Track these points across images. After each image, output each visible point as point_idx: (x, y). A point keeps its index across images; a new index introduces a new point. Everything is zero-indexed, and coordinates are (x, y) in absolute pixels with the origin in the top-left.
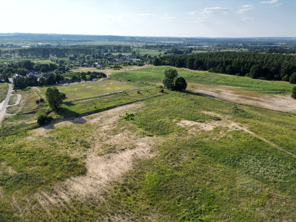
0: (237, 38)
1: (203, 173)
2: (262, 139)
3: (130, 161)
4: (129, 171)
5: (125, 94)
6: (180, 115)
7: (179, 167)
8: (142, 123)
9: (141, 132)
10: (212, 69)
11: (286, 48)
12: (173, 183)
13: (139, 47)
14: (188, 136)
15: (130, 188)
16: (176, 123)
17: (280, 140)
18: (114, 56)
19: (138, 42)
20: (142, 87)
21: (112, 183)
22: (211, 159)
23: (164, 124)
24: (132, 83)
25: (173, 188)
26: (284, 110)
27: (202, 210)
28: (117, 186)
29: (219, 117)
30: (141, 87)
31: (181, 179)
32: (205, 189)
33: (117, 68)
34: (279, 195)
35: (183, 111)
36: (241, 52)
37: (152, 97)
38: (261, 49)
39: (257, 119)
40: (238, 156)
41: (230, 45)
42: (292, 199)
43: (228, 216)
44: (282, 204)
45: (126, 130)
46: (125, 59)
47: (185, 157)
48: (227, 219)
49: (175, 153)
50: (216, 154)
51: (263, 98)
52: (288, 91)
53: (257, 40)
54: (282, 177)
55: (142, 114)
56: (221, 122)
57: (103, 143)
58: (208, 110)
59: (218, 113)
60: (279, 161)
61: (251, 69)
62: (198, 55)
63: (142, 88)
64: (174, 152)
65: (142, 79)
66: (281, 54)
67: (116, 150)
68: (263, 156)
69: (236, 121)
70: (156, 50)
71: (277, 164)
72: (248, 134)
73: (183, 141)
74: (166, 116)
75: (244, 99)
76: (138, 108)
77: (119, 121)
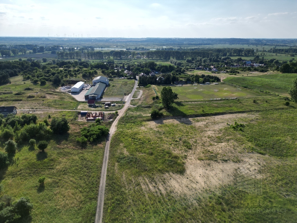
3: (232, 174)
4: (229, 185)
5: (237, 102)
8: (253, 137)
9: (250, 147)
13: (265, 51)
15: (227, 204)
18: (233, 60)
19: (265, 45)
20: (261, 97)
21: (208, 191)
23: (283, 144)
24: (249, 91)
28: (212, 196)
30: (259, 96)
33: (234, 73)
37: (272, 109)
45: (232, 141)
46: (245, 63)
49: (292, 183)
55: (255, 127)
57: (205, 148)
63: (260, 98)
64: (291, 180)
65: (262, 87)
67: (218, 159)
70: (287, 55)
74: (288, 135)
76: (250, 119)
77: (225, 129)
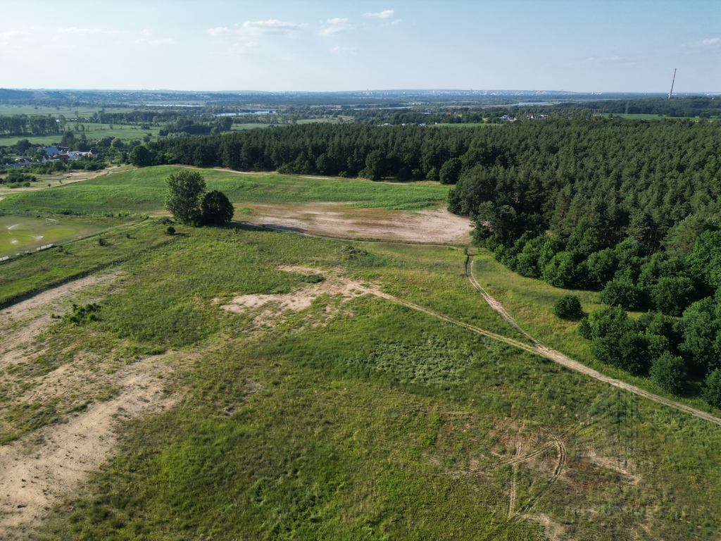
0: (327, 93)
1: (303, 411)
2: (409, 305)
3: (109, 432)
4: (110, 461)
5: (59, 254)
6: (228, 285)
7: (246, 413)
8: (127, 325)
9: (128, 349)
10: (286, 166)
11: (424, 111)
12: (236, 455)
13: (81, 120)
14: (256, 333)
15: (121, 506)
16: (222, 307)
17: (442, 300)
18: (5, 147)
19: (78, 104)
20: (112, 228)
21: (63, 509)
22: (317, 373)
23: (191, 316)
24: (78, 219)
25: (240, 467)
26: (440, 238)
27: (315, 497)
28: (79, 511)
29: (320, 274)
30: (108, 226)
31: (256, 440)
32: (314, 447)
33: (21, 181)
34: (458, 413)
35: (234, 275)
36: (341, 123)
37: (145, 251)
38: (379, 116)
39: (394, 266)
40: (371, 352)
41: (316, 109)
42: (479, 413)
43: (370, 489)
44: (465, 428)
45: (81, 354)
46: (43, 153)
47: (258, 384)
48: (370, 497)
49: (230, 382)
50: (325, 359)
51: (400, 220)
52: (441, 200)
53: (368, 96)
54: (456, 375)
55: (124, 299)
56: (325, 284)
57: (12, 403)
58: (293, 263)
59: (316, 265)
60: (446, 344)
61: (366, 161)
62: (248, 135)
63: (111, 230)
64: (227, 378)
65: (107, 205)
66: (417, 125)
67: (60, 414)
68: (417, 340)
69: (356, 278)
70: (133, 127)
71: (443, 352)
72: (384, 300)
73: (245, 346)
74: (194, 293)
75: (364, 228)
76: (107, 285)
77: (53, 331)
